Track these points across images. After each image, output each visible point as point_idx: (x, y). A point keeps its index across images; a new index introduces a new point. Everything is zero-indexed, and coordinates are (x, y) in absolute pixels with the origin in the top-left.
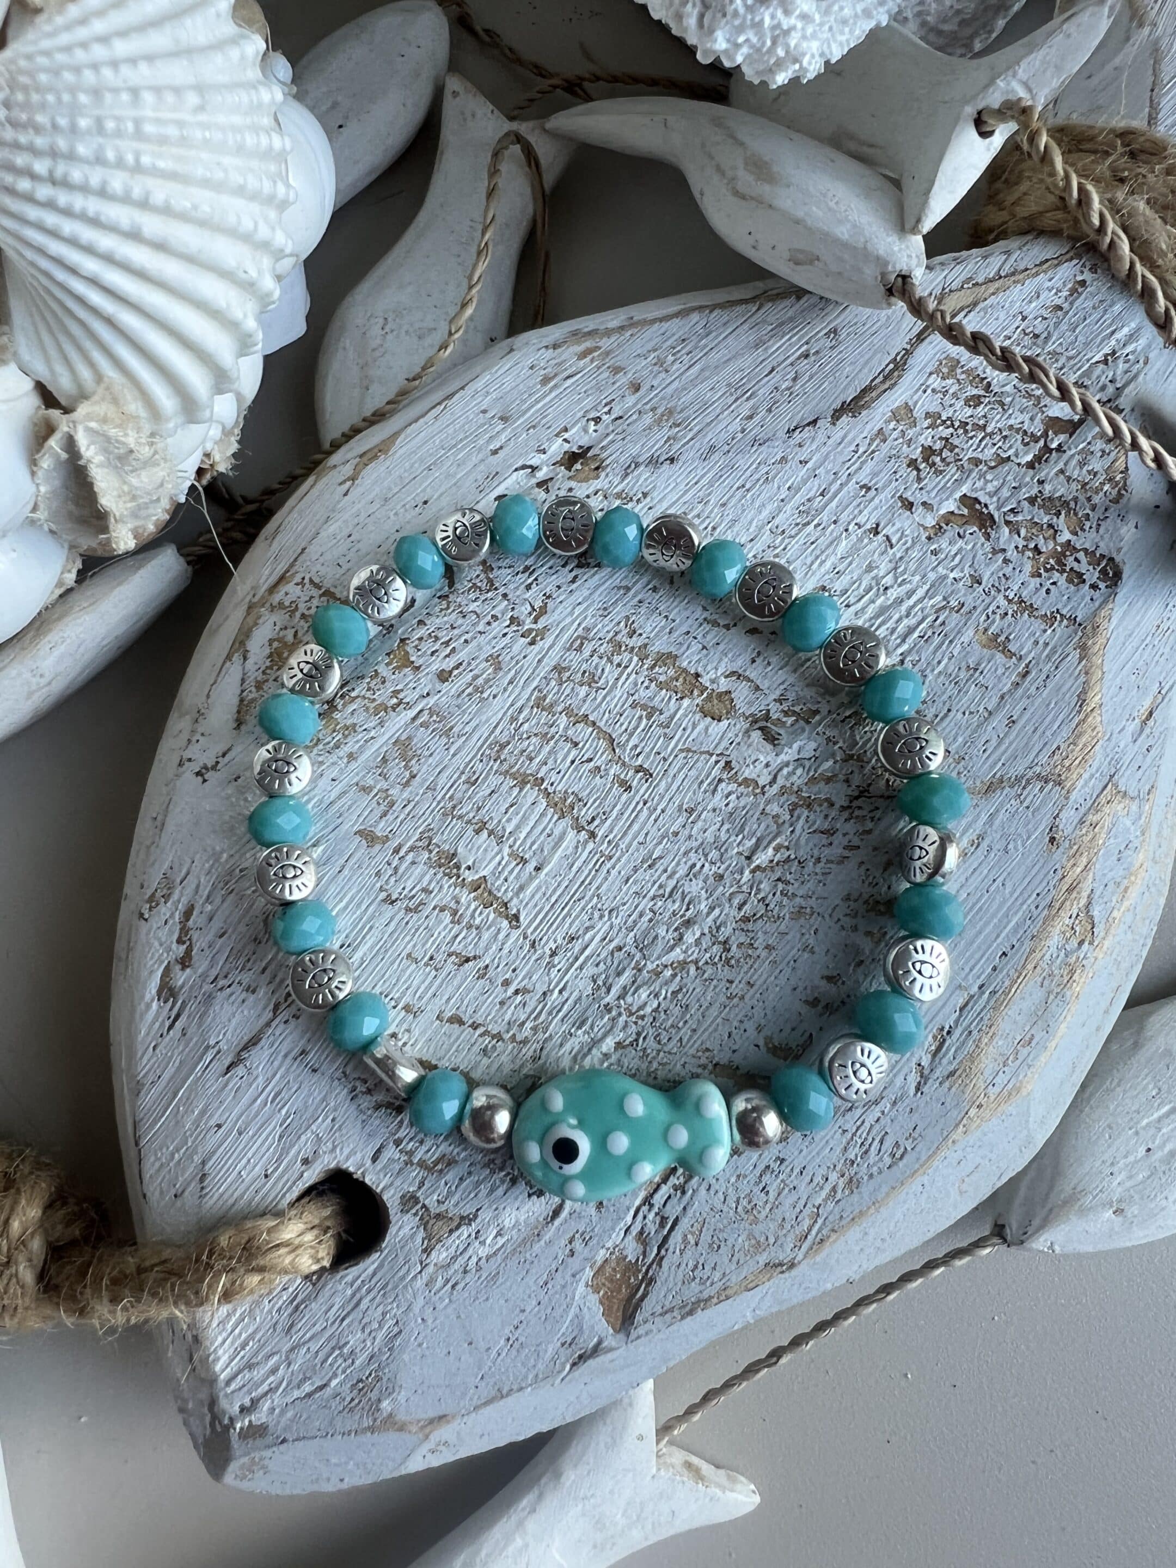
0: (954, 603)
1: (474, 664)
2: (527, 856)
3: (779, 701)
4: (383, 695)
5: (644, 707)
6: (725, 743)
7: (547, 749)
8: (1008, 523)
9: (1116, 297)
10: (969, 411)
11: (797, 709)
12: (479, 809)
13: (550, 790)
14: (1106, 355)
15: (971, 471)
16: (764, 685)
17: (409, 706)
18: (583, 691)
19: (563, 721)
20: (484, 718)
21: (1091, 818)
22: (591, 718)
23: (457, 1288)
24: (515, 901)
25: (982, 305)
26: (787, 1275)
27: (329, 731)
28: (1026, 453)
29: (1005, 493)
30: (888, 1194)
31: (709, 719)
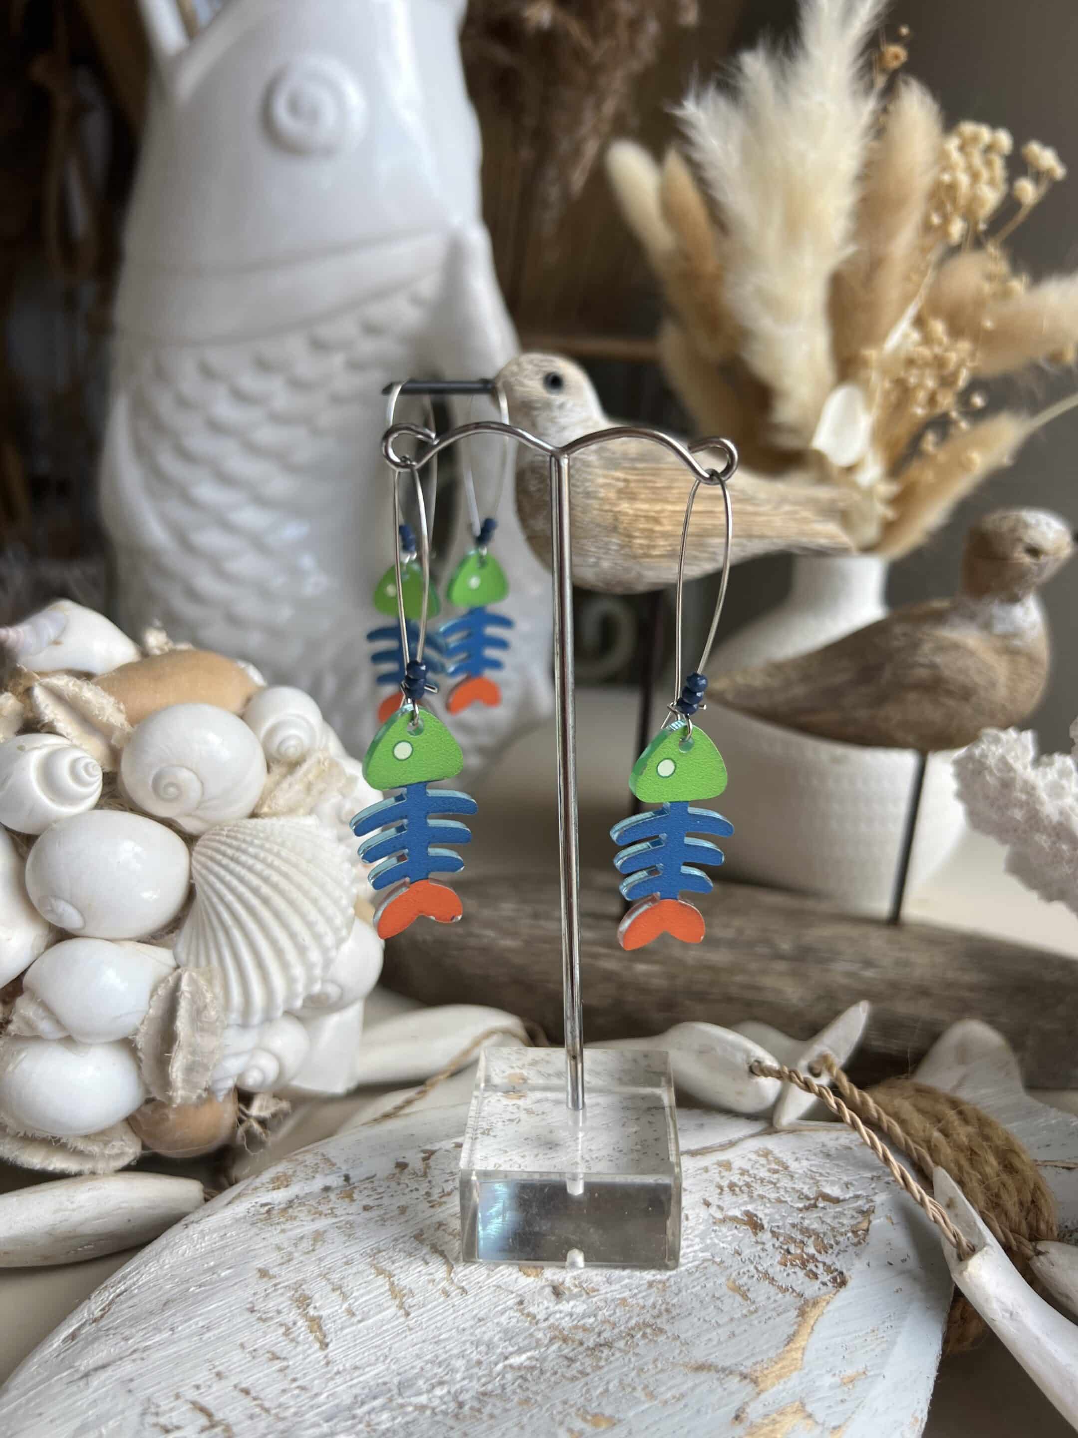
2: (357, 1312)
6: (526, 1289)
8: (772, 1232)
10: (769, 1175)
12: (343, 1279)
13: (396, 1282)
15: (757, 1200)
24: (333, 1335)
28: (799, 1203)
29: (777, 1217)
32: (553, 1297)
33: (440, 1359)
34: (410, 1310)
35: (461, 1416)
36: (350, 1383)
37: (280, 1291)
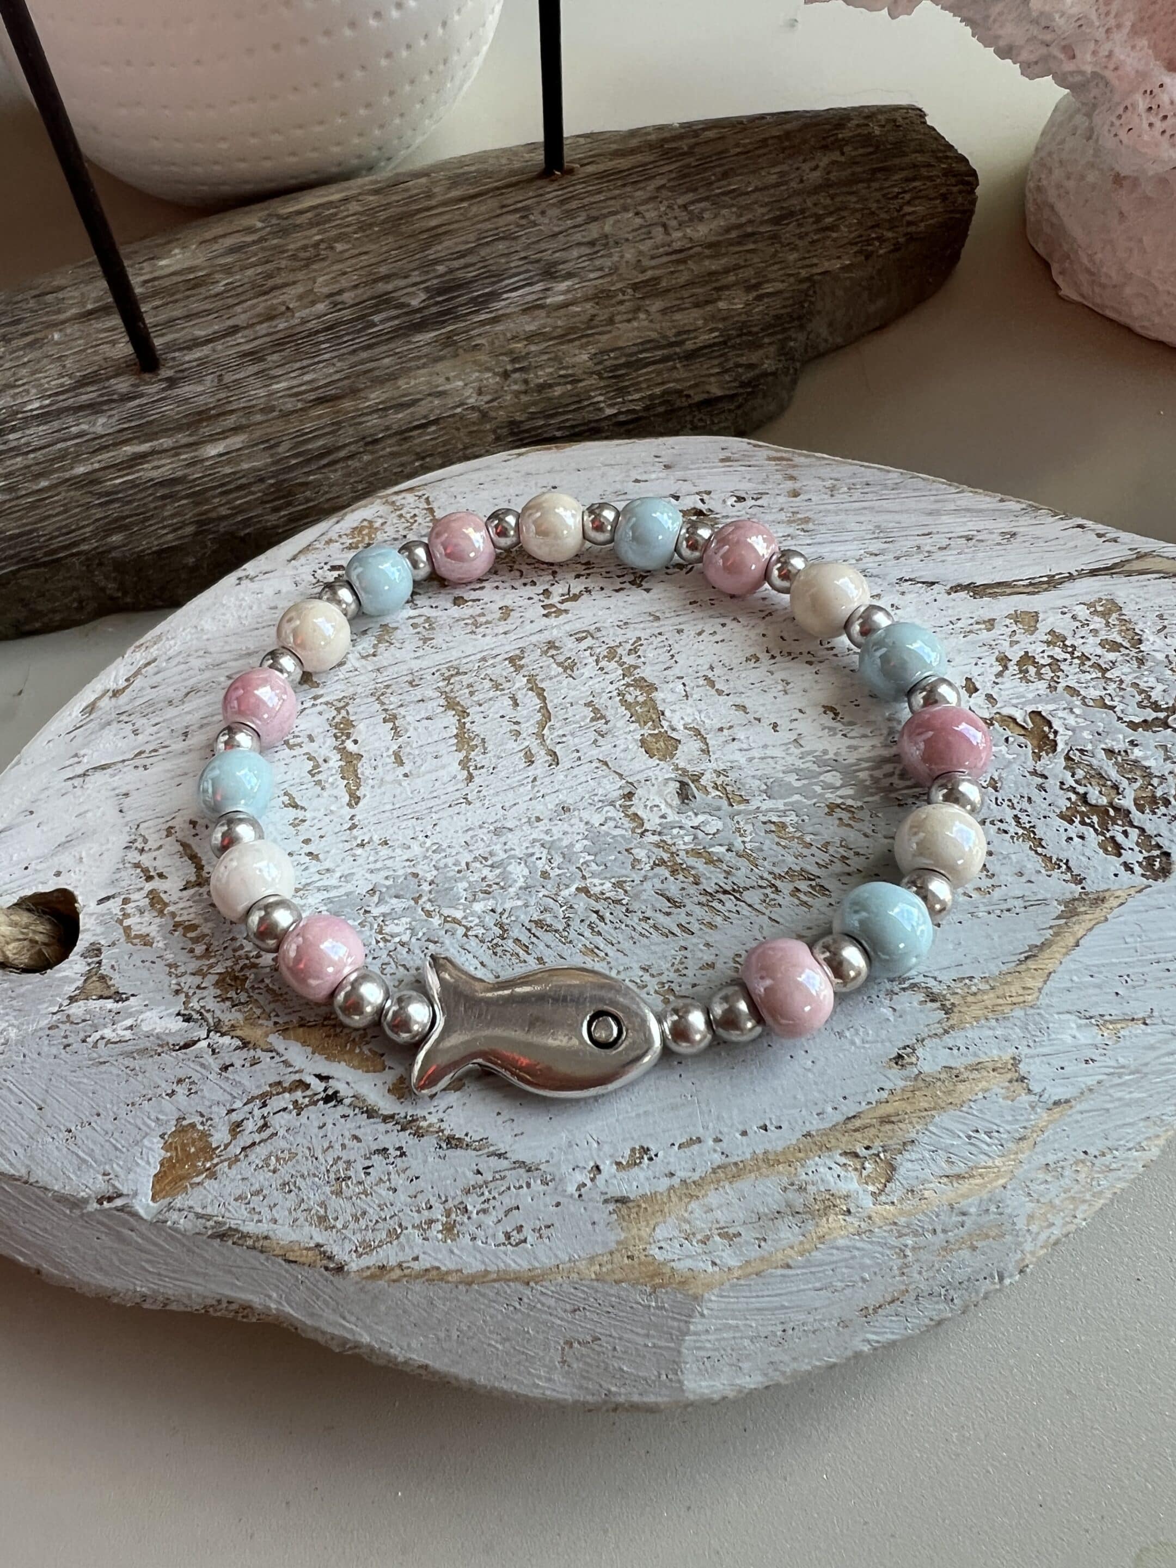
1: (489, 605)
2: (407, 761)
3: (719, 774)
5: (596, 710)
6: (641, 777)
7: (492, 695)
8: (1068, 759)
10: (1099, 651)
11: (729, 788)
12: (401, 705)
13: (468, 725)
15: (1060, 697)
16: (715, 754)
17: (415, 607)
18: (557, 671)
19: (521, 683)
20: (462, 646)
22: (546, 694)
24: (369, 788)
28: (1136, 714)
31: (643, 751)
32: (676, 801)
33: (495, 859)
34: (475, 773)
35: (499, 950)
36: (372, 866)
37: (319, 708)
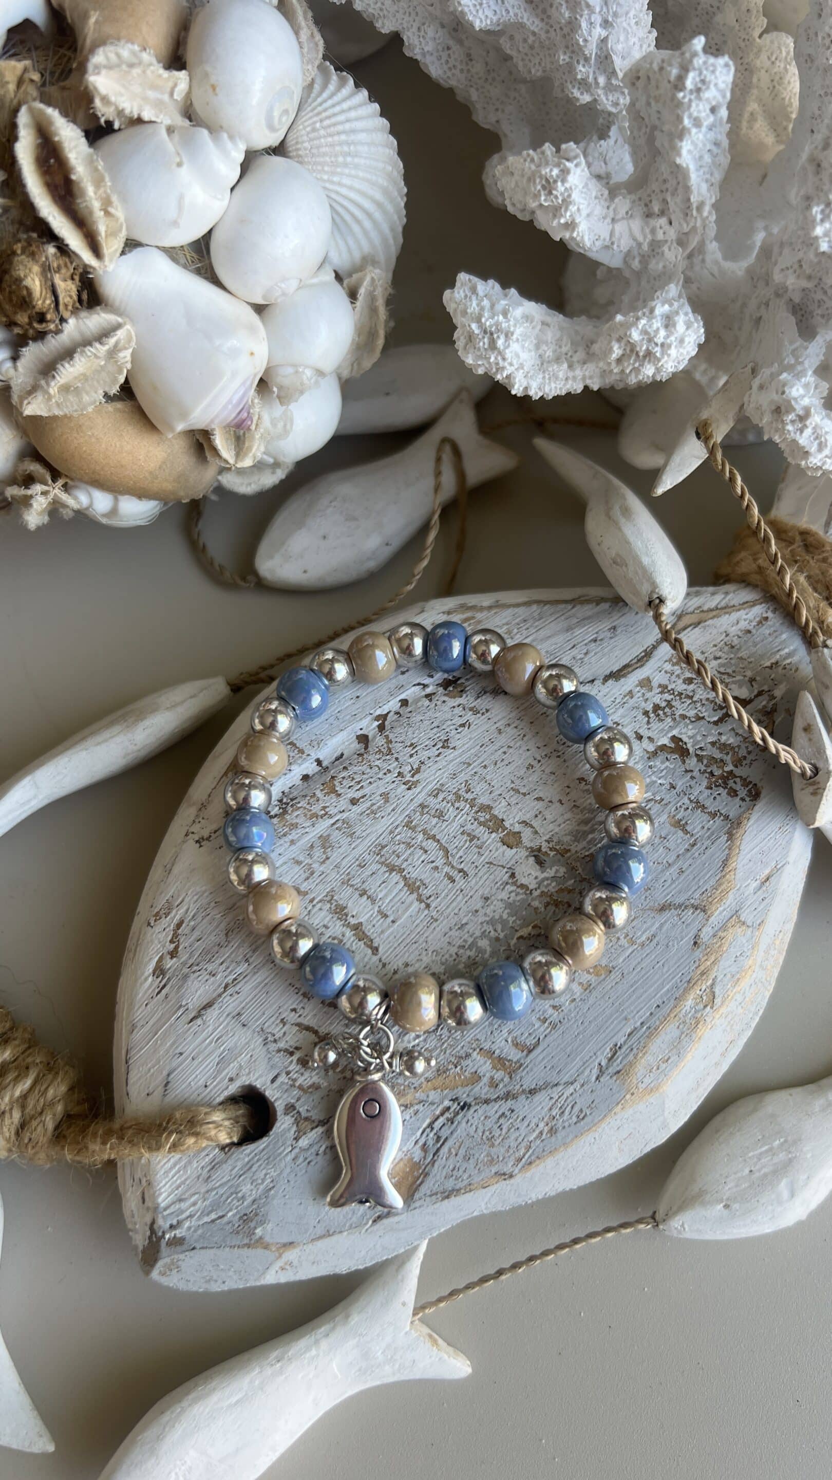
0: (658, 798)
1: (373, 796)
2: (388, 913)
3: (548, 841)
4: (316, 808)
5: (469, 835)
6: (513, 862)
7: (409, 852)
8: (697, 755)
9: (784, 629)
10: (685, 687)
11: (558, 847)
12: (364, 882)
13: (408, 876)
14: (772, 664)
15: (680, 722)
16: (541, 831)
17: (331, 817)
18: (435, 820)
19: (421, 837)
20: (374, 829)
21: (721, 934)
22: (437, 837)
23: (312, 1163)
24: (378, 939)
25: (702, 625)
26: (508, 1182)
27: (281, 825)
28: (715, 716)
29: (699, 738)
30: (572, 1140)
31: (505, 847)
32: (538, 867)
33: (468, 943)
37: (318, 906)
